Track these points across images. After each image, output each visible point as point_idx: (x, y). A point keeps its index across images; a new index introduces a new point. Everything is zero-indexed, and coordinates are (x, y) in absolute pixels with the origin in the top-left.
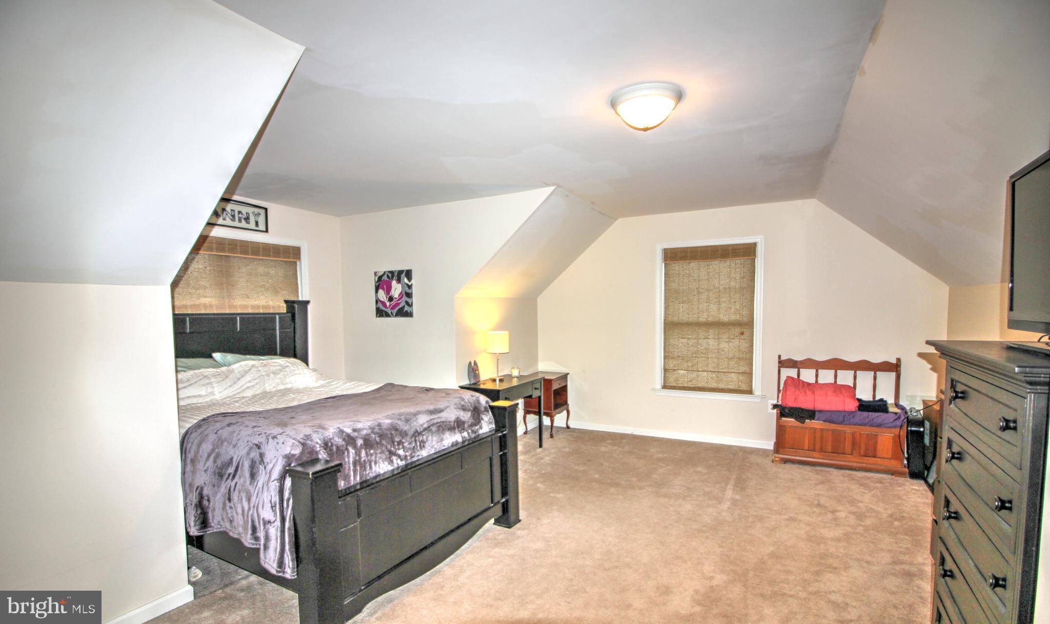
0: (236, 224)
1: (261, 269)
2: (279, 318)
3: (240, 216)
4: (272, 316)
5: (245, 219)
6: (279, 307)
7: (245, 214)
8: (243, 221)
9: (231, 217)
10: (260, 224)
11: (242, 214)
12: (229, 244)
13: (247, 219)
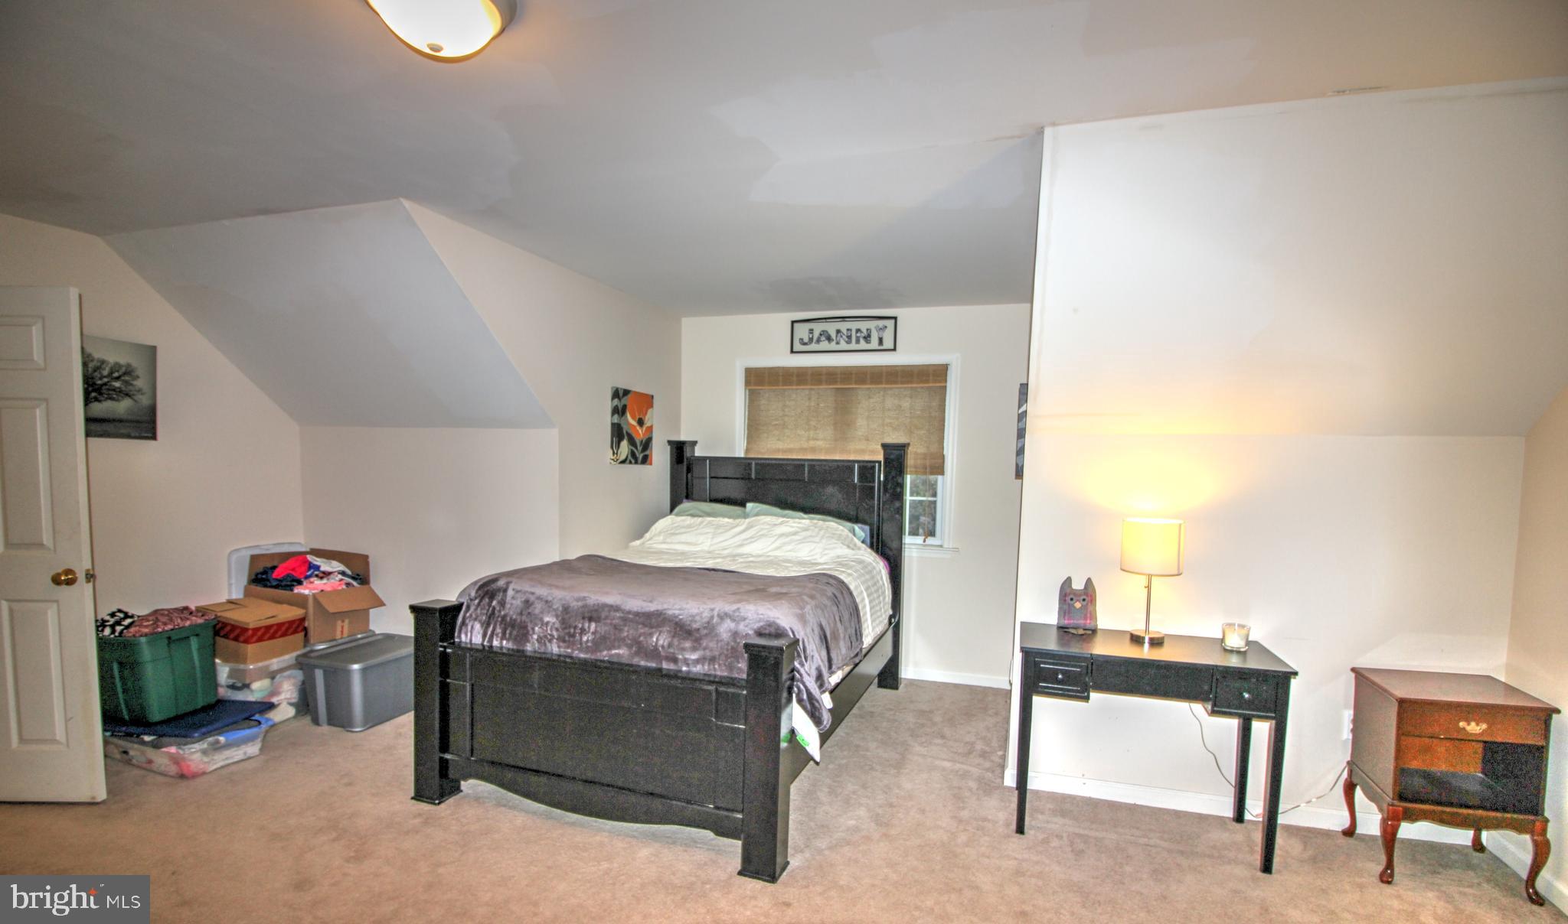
0: (853, 346)
1: (890, 402)
2: (859, 467)
3: (858, 335)
4: (850, 464)
5: (865, 338)
6: (873, 452)
7: (865, 331)
8: (862, 341)
9: (847, 339)
10: (885, 341)
11: (862, 332)
12: (841, 374)
13: (867, 338)
